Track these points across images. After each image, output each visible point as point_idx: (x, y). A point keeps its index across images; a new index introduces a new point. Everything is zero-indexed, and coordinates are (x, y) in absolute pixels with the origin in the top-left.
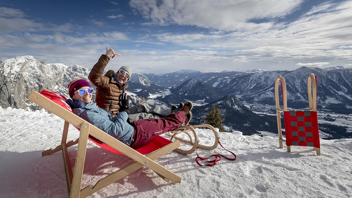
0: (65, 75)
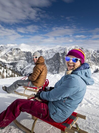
0: (92, 55)
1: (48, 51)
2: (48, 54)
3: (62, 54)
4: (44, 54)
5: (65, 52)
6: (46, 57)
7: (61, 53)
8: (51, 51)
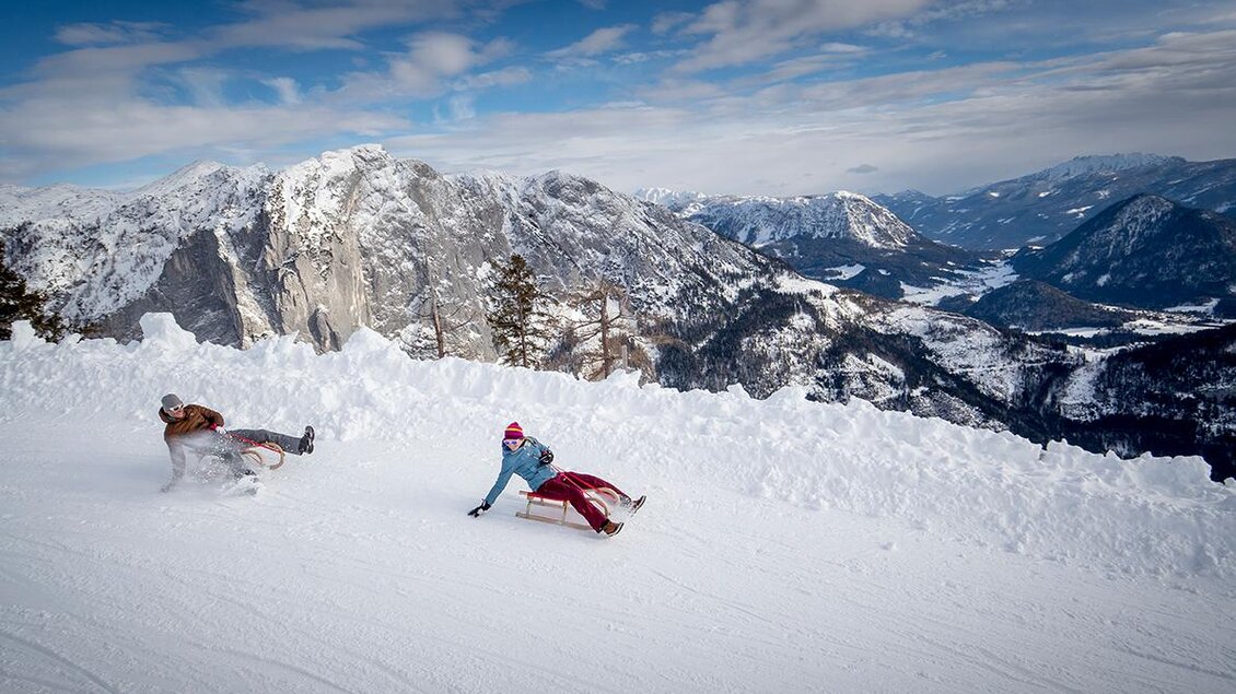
0: (514, 219)
1: (94, 229)
2: (101, 256)
3: (238, 238)
4: (59, 268)
5: (263, 218)
6: (89, 290)
7: (227, 228)
8: (133, 228)
